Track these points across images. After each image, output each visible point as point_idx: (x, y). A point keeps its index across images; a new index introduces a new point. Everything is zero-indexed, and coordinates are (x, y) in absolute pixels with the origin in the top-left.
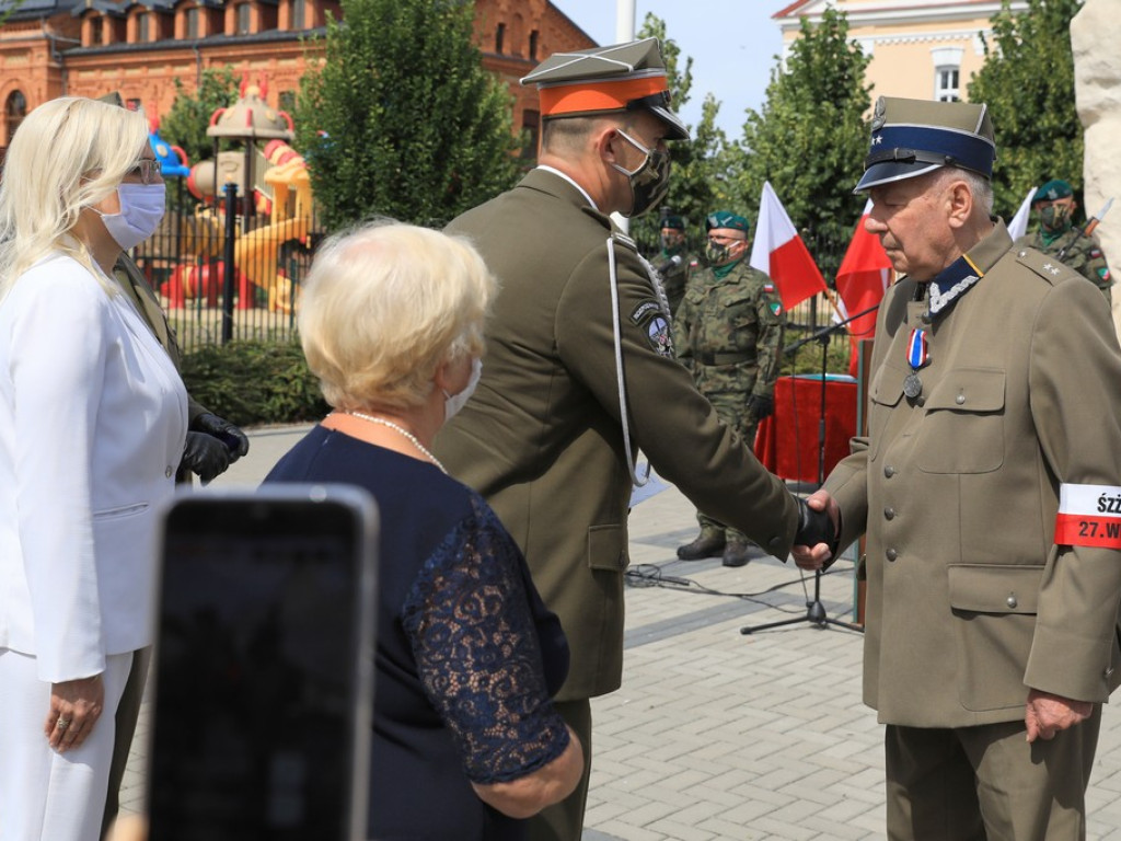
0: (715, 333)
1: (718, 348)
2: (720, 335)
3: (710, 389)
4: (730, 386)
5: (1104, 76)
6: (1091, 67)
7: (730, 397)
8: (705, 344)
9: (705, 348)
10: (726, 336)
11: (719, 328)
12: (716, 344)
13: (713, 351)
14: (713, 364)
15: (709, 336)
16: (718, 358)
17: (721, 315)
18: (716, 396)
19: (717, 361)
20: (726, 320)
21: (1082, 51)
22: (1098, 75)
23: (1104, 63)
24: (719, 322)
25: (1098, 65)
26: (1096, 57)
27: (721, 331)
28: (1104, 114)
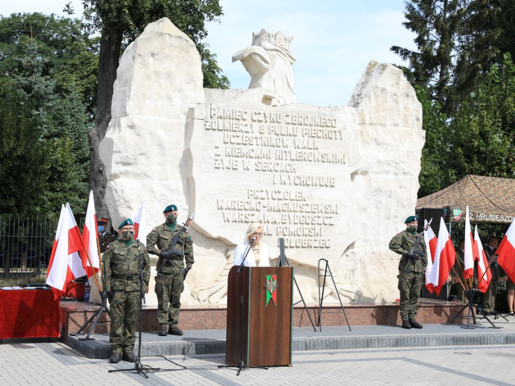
0: (133, 267)
1: (134, 273)
2: (135, 268)
3: (129, 290)
4: (136, 288)
5: (125, 161)
6: (121, 158)
7: (136, 293)
8: (129, 272)
9: (129, 273)
10: (137, 268)
11: (134, 265)
12: (134, 271)
13: (132, 274)
14: (132, 280)
15: (131, 268)
16: (134, 278)
17: (135, 260)
18: (131, 293)
19: (133, 279)
20: (137, 262)
21: (118, 151)
22: (123, 161)
23: (127, 157)
24: (135, 262)
25: (124, 157)
26: (124, 154)
27: (135, 266)
28: (121, 176)
